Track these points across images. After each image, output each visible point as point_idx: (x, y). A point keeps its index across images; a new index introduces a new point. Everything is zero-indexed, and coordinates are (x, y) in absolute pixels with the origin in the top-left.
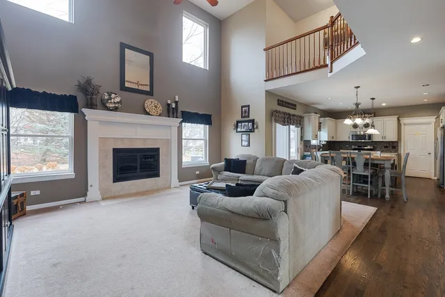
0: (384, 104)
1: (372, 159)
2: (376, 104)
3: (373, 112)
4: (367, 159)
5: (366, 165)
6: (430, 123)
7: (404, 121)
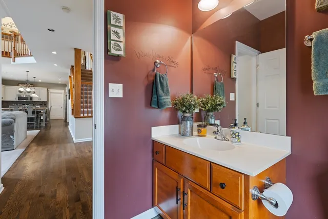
0: (40, 81)
1: (37, 109)
2: (36, 80)
3: (33, 84)
4: (34, 109)
5: (33, 113)
6: (62, 93)
7: (51, 91)
